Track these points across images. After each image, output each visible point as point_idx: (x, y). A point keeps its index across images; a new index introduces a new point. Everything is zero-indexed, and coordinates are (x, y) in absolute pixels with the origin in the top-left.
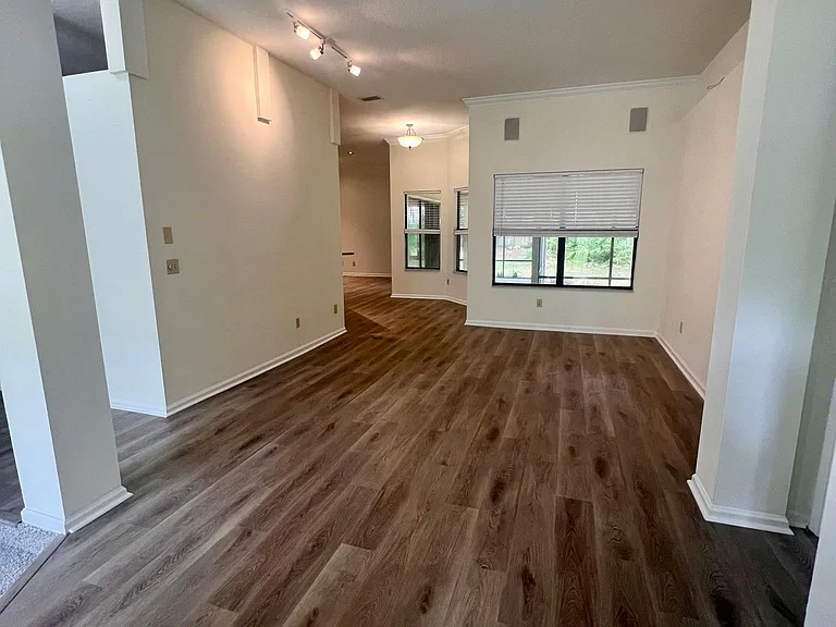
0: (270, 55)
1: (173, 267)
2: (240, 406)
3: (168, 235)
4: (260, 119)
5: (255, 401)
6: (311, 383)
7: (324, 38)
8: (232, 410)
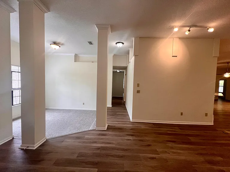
0: (179, 38)
1: (138, 92)
2: (143, 127)
3: (138, 85)
4: (173, 56)
5: (146, 128)
6: (168, 132)
7: (189, 26)
8: (141, 127)
